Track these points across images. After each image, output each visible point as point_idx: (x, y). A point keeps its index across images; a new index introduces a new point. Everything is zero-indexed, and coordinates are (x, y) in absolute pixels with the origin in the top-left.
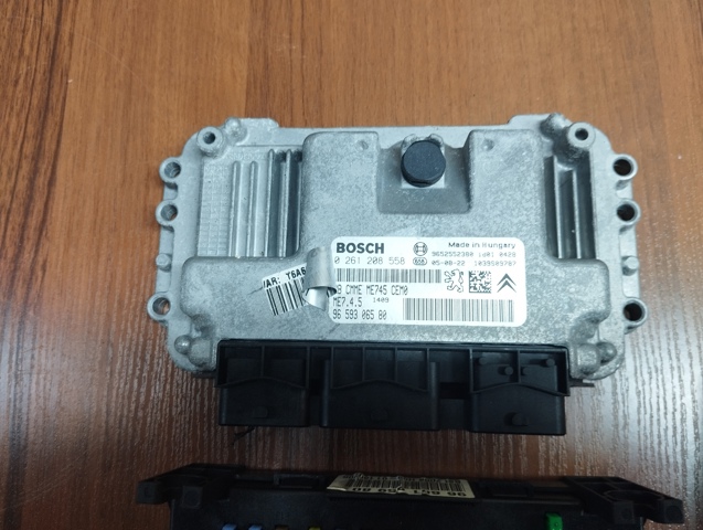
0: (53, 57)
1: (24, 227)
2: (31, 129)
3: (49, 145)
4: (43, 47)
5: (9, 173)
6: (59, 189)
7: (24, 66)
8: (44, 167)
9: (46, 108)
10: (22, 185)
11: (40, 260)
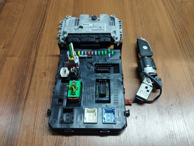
0: (45, 13)
1: (40, 30)
2: (41, 20)
3: (44, 22)
4: (44, 12)
5: (38, 25)
6: (45, 26)
7: (41, 14)
8: (43, 24)
9: (44, 18)
10: (40, 26)
11: (42, 34)
